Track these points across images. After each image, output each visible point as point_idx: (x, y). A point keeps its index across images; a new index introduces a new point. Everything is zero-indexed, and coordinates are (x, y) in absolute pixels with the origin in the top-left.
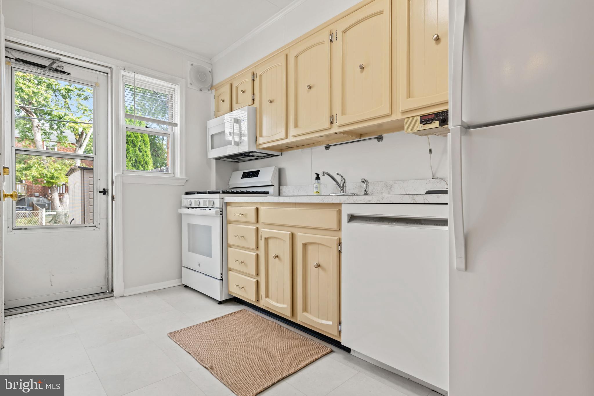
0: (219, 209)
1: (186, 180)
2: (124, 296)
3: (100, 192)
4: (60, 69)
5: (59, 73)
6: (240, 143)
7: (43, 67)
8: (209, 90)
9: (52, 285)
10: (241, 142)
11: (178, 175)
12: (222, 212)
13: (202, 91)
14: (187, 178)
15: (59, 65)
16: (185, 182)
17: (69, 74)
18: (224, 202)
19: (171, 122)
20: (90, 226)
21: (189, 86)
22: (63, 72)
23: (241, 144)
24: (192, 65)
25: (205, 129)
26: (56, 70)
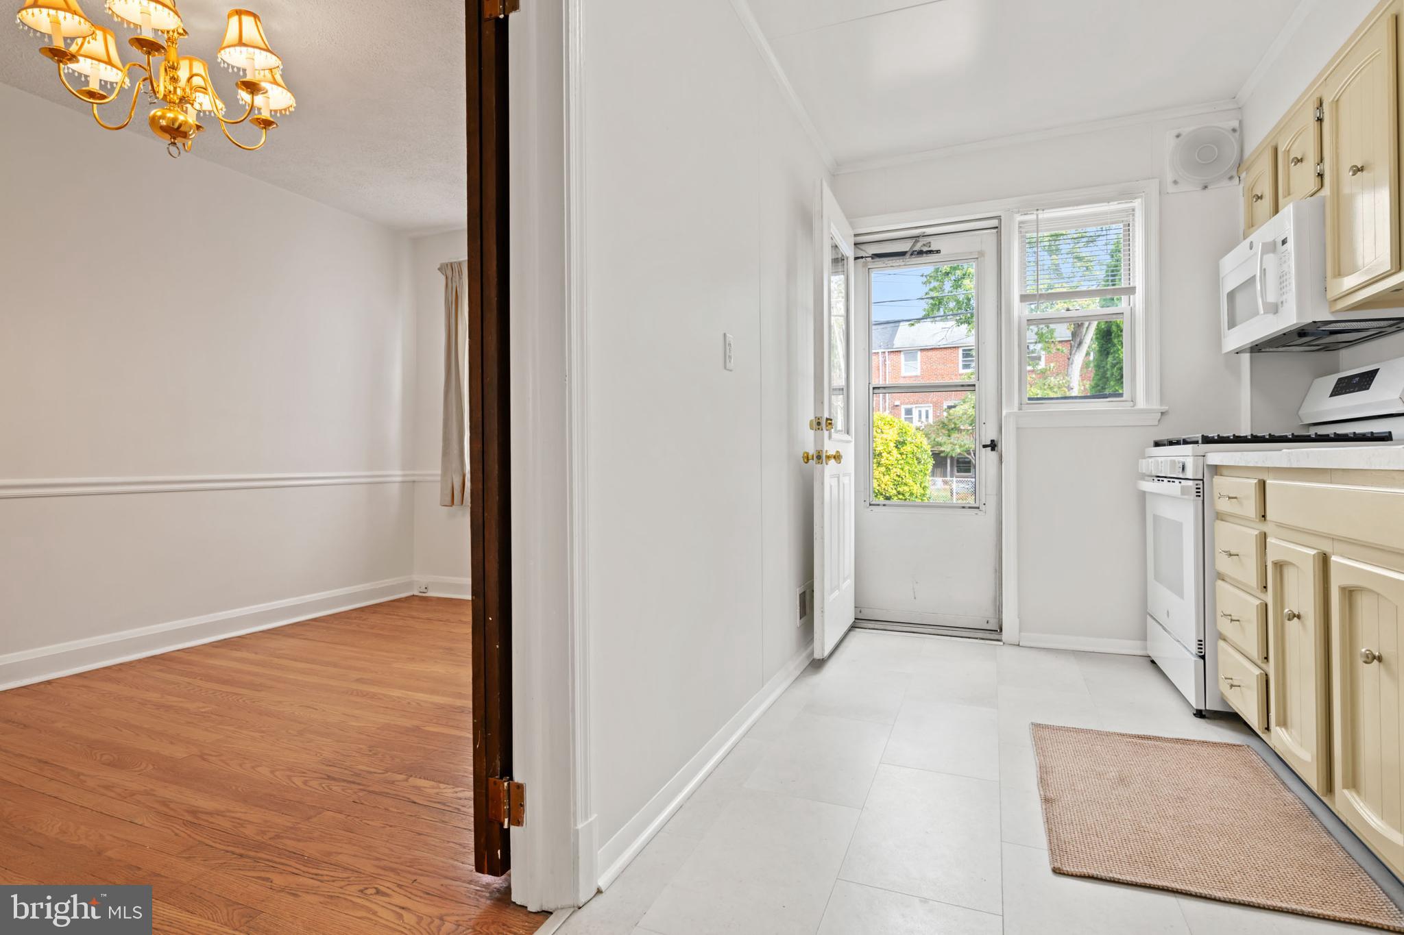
0: (1190, 483)
1: (1162, 413)
2: (1019, 645)
3: (985, 446)
4: (925, 249)
5: (924, 255)
6: (1280, 307)
7: (903, 254)
8: (1231, 178)
9: (915, 598)
10: (1282, 302)
11: (1141, 403)
12: (1201, 490)
13: (1209, 187)
14: (1165, 408)
15: (925, 243)
16: (1159, 418)
17: (938, 252)
18: (1208, 466)
19: (1128, 286)
20: (970, 508)
21: (1171, 188)
22: (930, 252)
23: (1282, 307)
24: (1178, 136)
25: (1215, 279)
26: (921, 253)
